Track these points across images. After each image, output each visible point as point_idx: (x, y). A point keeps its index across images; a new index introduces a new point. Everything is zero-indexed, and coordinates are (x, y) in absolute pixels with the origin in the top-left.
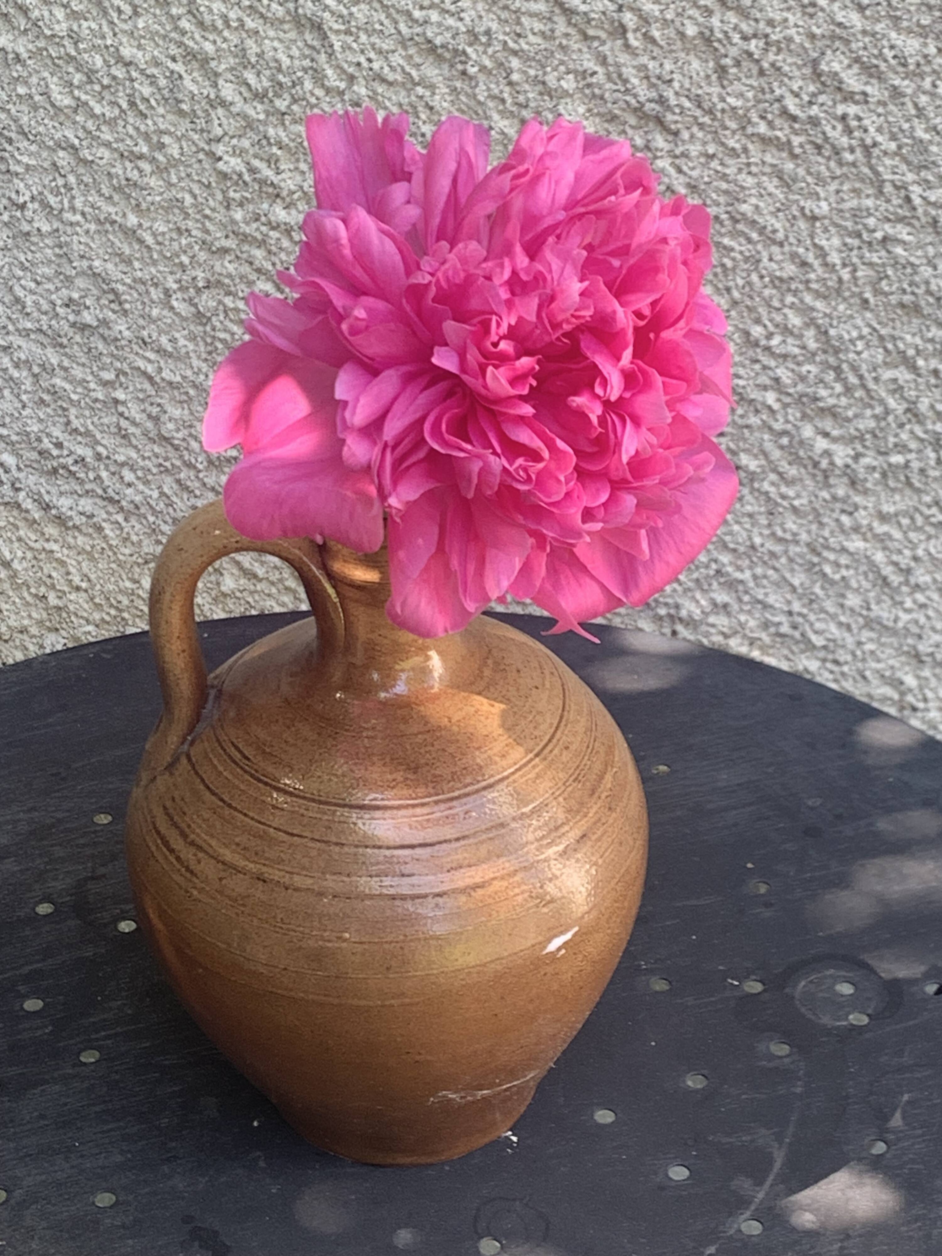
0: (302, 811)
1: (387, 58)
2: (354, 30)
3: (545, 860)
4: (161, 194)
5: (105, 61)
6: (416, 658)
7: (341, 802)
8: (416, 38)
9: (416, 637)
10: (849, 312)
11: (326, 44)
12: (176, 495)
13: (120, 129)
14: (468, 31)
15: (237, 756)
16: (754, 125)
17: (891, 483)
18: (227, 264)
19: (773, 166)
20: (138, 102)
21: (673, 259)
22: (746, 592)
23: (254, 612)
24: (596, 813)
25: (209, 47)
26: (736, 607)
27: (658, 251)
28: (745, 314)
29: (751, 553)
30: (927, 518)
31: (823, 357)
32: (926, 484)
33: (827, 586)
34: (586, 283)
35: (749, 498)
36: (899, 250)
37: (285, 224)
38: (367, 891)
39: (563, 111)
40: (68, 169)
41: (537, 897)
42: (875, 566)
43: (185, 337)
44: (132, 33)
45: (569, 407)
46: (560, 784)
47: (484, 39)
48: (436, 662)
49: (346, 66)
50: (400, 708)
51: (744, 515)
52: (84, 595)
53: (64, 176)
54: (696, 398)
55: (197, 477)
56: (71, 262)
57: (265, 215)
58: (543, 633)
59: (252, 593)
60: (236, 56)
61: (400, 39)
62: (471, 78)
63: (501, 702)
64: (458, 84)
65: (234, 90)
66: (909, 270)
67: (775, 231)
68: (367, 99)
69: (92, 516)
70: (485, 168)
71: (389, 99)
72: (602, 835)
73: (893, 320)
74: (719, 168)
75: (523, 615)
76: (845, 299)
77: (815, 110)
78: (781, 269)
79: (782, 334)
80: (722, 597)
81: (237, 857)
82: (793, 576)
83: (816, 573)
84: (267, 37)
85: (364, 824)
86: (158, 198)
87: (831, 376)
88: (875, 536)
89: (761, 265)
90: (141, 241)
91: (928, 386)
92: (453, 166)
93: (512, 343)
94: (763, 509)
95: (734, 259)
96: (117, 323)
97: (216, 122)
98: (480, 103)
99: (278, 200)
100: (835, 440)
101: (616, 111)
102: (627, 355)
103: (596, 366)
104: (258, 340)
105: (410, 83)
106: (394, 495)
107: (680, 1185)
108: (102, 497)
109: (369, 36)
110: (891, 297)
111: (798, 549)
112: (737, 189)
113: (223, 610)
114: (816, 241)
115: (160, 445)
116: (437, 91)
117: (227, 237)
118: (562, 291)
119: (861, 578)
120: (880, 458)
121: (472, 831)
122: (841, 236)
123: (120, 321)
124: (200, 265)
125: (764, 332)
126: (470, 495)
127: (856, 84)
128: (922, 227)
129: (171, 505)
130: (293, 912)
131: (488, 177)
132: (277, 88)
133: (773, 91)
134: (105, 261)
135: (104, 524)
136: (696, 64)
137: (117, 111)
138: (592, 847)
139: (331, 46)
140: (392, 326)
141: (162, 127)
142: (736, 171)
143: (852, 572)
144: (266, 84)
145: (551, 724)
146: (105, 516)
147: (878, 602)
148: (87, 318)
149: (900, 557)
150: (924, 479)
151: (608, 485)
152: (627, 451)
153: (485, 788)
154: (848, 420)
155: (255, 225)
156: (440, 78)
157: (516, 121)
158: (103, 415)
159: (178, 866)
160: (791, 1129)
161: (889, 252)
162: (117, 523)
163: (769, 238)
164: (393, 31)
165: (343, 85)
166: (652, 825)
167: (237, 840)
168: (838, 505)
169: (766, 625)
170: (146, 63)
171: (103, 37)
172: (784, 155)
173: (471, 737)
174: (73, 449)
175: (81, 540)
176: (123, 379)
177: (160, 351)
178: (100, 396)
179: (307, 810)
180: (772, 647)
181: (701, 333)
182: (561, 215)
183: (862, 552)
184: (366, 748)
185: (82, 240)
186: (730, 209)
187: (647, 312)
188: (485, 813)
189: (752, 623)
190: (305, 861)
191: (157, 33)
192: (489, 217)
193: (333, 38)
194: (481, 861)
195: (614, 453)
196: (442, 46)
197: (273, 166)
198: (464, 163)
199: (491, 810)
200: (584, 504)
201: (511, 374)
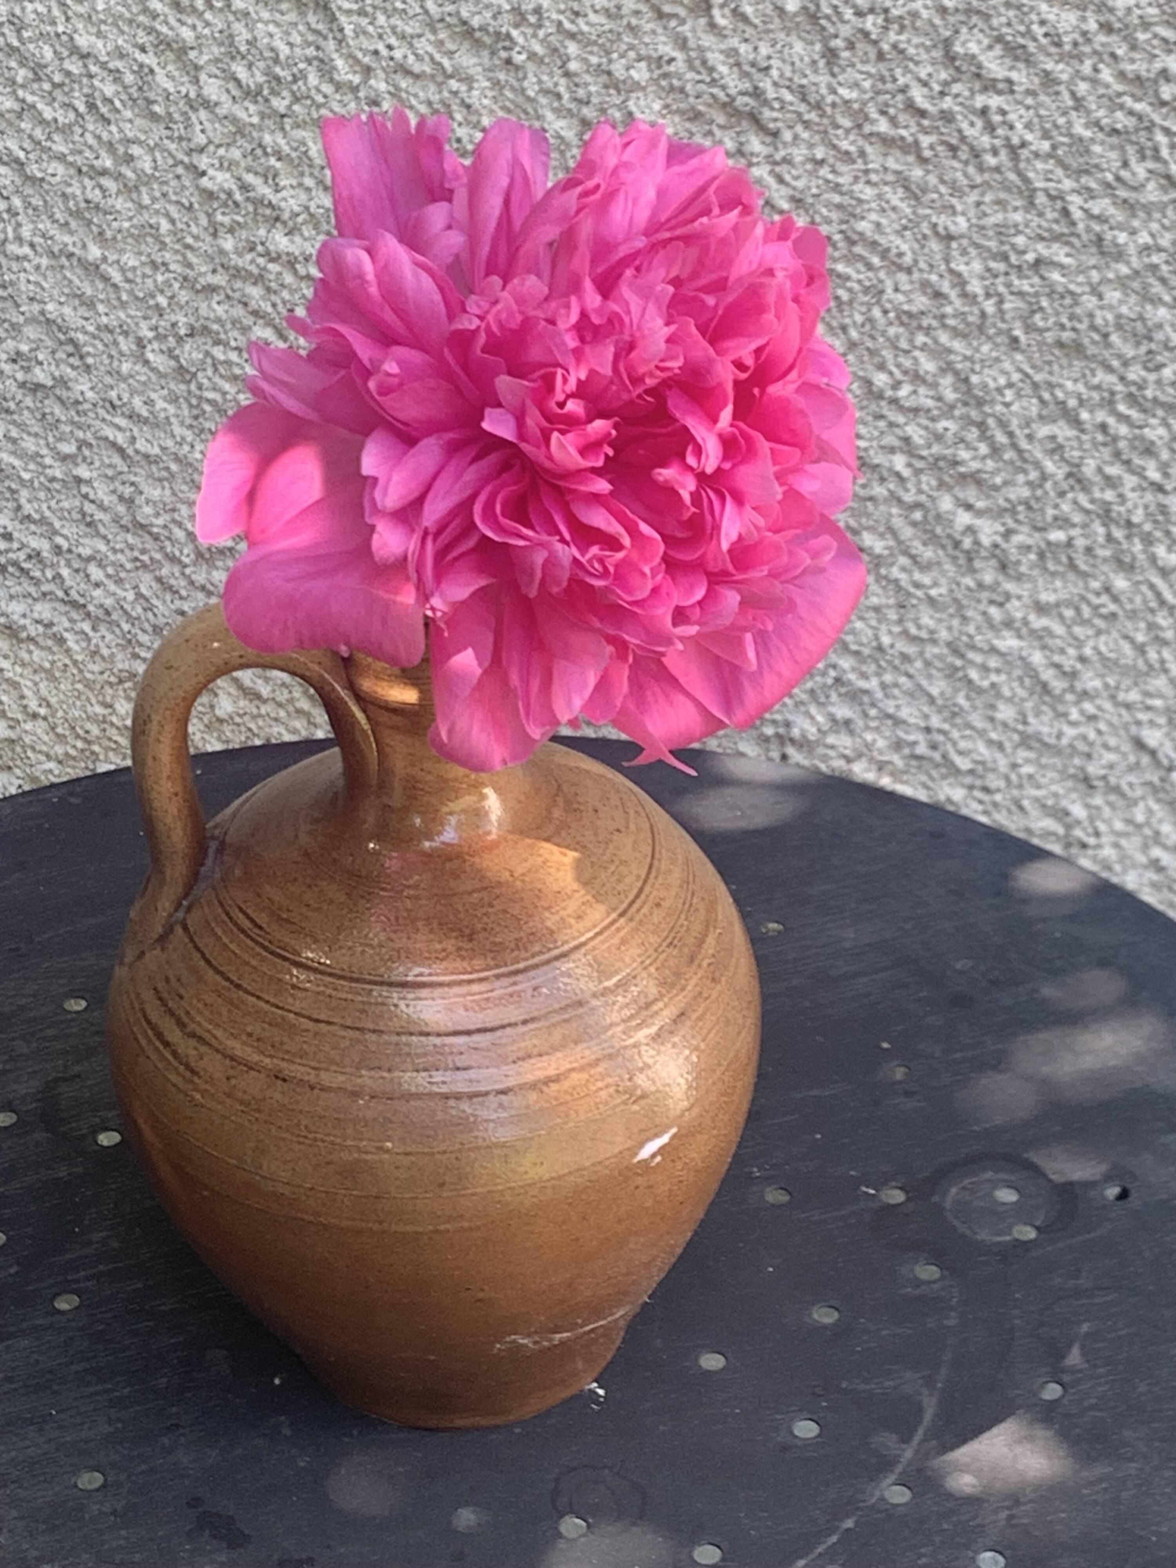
0: (329, 991)
1: (411, 45)
2: (369, 9)
3: (635, 1046)
4: (130, 219)
5: (55, 52)
6: (467, 798)
7: (377, 979)
8: (448, 19)
9: (467, 771)
10: (994, 354)
11: (335, 28)
12: (158, 597)
13: (77, 138)
14: (513, 9)
15: (247, 924)
16: (873, 122)
17: (1051, 566)
18: (215, 306)
19: (897, 173)
20: (99, 103)
21: (781, 296)
22: (873, 705)
23: (258, 742)
24: (696, 985)
25: (187, 34)
26: (861, 723)
27: (762, 285)
28: (866, 358)
29: (878, 655)
30: (1096, 608)
31: (964, 410)
32: (1094, 566)
33: (973, 695)
34: (673, 327)
35: (874, 588)
36: (1056, 276)
37: (288, 254)
38: (413, 1090)
39: (633, 109)
40: (11, 188)
41: (625, 1092)
42: (1034, 670)
43: (165, 399)
44: (90, 17)
45: (655, 483)
46: (651, 951)
47: (532, 19)
48: (493, 803)
49: (360, 55)
50: (450, 860)
51: (869, 608)
52: (41, 722)
53: (8, 198)
54: (811, 468)
55: (183, 574)
56: (18, 306)
57: (263, 244)
58: (625, 764)
59: (254, 717)
60: (221, 44)
61: (428, 20)
62: (517, 68)
63: (576, 850)
64: (502, 76)
65: (220, 87)
66: (1068, 301)
67: (900, 255)
68: (387, 96)
69: (50, 625)
70: (545, 183)
71: (416, 96)
72: (704, 1014)
73: (1049, 363)
74: (830, 177)
75: (596, 740)
76: (989, 338)
77: (947, 103)
78: (910, 301)
79: (912, 382)
80: (842, 711)
81: (249, 1050)
82: (931, 684)
83: (960, 679)
84: (260, 20)
85: (408, 1006)
86: (126, 225)
87: (973, 434)
88: (1033, 632)
89: (885, 297)
90: (106, 279)
91: (1095, 444)
92: (505, 182)
93: (581, 403)
94: (892, 601)
95: (850, 290)
96: (77, 381)
97: (198, 128)
98: (529, 99)
99: (278, 225)
100: (979, 513)
101: (701, 108)
102: (726, 415)
103: (686, 429)
104: (263, 401)
105: (441, 76)
106: (437, 594)
107: (808, 1444)
108: (63, 600)
109: (389, 17)
110: (1047, 334)
111: (936, 650)
112: (854, 202)
113: (219, 739)
114: (953, 265)
115: (134, 534)
116: (476, 85)
117: (214, 271)
118: (644, 337)
119: (1015, 684)
120: (1037, 535)
121: (542, 1012)
122: (985, 259)
123: (81, 380)
124: (181, 308)
125: (890, 381)
126: (533, 593)
127: (998, 69)
128: (1084, 246)
129: (149, 608)
130: (321, 1117)
131: (549, 193)
132: (274, 83)
133: (895, 80)
134: (61, 303)
135: (66, 635)
136: (799, 47)
137: (72, 116)
138: (692, 1028)
139: (341, 30)
140: (432, 383)
141: (130, 135)
142: (851, 179)
143: (1003, 677)
144: (260, 78)
145: (638, 876)
146: (67, 624)
147: (1038, 714)
148: (40, 375)
149: (1063, 657)
150: (1091, 561)
151: (704, 578)
152: (727, 534)
153: (557, 958)
154: (996, 488)
155: (249, 257)
156: (479, 69)
157: (575, 121)
158: (63, 497)
159: (175, 1063)
160: (944, 1371)
161: (1043, 278)
162: (83, 632)
163: (894, 263)
164: (418, 10)
165: (356, 79)
166: (765, 998)
167: (249, 1029)
168: (985, 595)
169: (898, 745)
170: (108, 54)
171: (53, 23)
172: (911, 159)
173: (539, 894)
174: (25, 541)
175: (37, 655)
176: (86, 452)
177: (132, 416)
178: (58, 474)
179: (335, 989)
180: (905, 772)
181: (817, 387)
182: (640, 243)
183: (1016, 653)
184: (407, 910)
185: (32, 278)
186: (844, 227)
187: (749, 361)
188: (558, 989)
189: (881, 743)
190: (333, 1054)
191: (121, 16)
192: (551, 244)
193: (343, 19)
194: (555, 1049)
195: (711, 538)
196: (481, 29)
197: (270, 181)
198: (519, 179)
199: (566, 984)
200: (675, 603)
201: (582, 441)
